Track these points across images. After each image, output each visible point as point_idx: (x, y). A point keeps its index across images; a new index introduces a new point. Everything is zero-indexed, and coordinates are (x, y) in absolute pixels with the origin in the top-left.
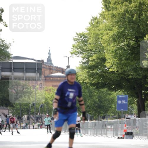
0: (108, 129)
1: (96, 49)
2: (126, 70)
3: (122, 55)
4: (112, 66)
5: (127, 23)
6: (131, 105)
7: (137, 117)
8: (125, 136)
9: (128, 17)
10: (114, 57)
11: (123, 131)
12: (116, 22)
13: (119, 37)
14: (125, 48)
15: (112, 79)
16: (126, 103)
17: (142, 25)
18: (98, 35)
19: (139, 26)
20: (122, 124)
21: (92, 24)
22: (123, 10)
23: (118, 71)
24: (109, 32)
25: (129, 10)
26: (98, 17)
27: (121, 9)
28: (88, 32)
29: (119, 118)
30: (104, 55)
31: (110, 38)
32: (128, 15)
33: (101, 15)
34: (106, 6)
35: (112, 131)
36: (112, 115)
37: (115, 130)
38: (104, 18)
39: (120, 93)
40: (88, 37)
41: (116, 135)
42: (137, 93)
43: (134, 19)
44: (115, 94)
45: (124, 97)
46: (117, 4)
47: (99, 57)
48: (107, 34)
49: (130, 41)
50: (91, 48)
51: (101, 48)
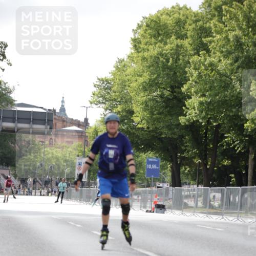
0: (134, 200)
1: (122, 99)
2: (158, 127)
3: (154, 107)
4: (142, 121)
5: (161, 69)
6: (164, 171)
7: (170, 186)
8: (155, 210)
9: (162, 61)
10: (145, 110)
11: (153, 203)
12: (147, 67)
13: (151, 86)
14: (158, 100)
15: (141, 137)
16: (158, 168)
17: (179, 72)
18: (125, 81)
19: (175, 73)
20: (152, 194)
21: (117, 68)
22: (156, 52)
23: (148, 128)
24: (138, 78)
25: (163, 53)
26: (125, 60)
27: (154, 51)
28: (112, 77)
29: (148, 186)
30: (132, 107)
31: (140, 86)
32: (162, 59)
33: (129, 57)
34: (135, 46)
35: (140, 203)
36: (139, 182)
37: (143, 201)
38: (133, 61)
39: (150, 155)
40: (112, 83)
41: (144, 208)
42: (171, 157)
43: (169, 64)
44: (143, 156)
45: (155, 160)
46: (149, 45)
47: (125, 109)
48: (136, 81)
49: (165, 91)
50: (115, 98)
51: (129, 97)
